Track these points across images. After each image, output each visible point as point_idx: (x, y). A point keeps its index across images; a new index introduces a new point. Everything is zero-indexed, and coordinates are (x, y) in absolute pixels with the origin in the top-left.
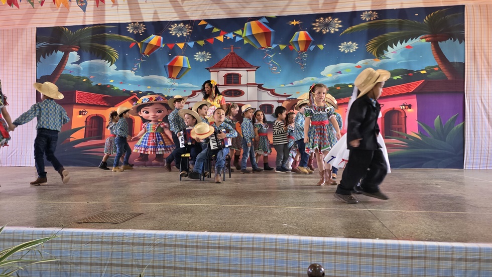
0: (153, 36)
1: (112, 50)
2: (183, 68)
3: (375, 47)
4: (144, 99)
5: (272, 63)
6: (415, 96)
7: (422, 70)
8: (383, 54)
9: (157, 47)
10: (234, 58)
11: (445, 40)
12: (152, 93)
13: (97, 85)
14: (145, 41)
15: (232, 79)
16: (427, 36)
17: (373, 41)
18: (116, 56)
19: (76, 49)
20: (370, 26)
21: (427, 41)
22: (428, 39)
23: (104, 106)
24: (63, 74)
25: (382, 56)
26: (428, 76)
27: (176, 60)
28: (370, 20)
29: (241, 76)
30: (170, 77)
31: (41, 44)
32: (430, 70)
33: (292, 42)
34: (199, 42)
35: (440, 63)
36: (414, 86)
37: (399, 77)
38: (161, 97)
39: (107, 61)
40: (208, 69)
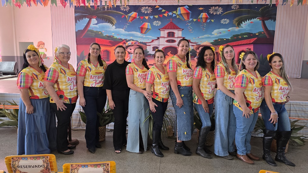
0: (133, 12)
1: (113, 18)
2: (147, 28)
3: (237, 22)
4: (129, 43)
5: (190, 27)
6: (253, 45)
7: (257, 33)
8: (240, 25)
9: (135, 18)
10: (172, 24)
11: (268, 20)
12: (133, 40)
13: (106, 35)
14: (129, 15)
15: (171, 34)
16: (260, 17)
17: (236, 19)
18: (115, 22)
19: (95, 18)
20: (236, 12)
21: (260, 20)
22: (261, 19)
23: (110, 46)
24: (89, 30)
25: (240, 26)
26: (259, 36)
27: (144, 24)
28: (235, 9)
29: (175, 33)
30: (141, 33)
31: (77, 14)
32: (260, 33)
33: (199, 18)
34: (155, 16)
35: (265, 30)
36: (253, 40)
37: (246, 36)
38: (137, 42)
39: (111, 24)
40: (159, 29)
